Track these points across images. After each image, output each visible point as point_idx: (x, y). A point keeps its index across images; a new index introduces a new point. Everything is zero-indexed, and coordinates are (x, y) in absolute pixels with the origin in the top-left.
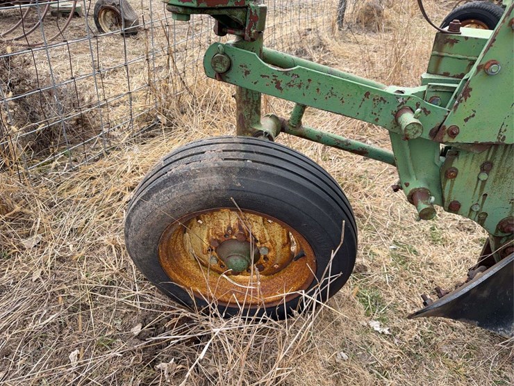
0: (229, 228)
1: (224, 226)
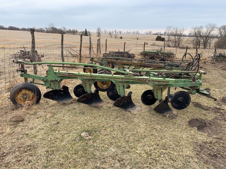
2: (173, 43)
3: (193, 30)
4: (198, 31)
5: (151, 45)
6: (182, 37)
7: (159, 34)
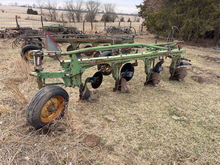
0: (50, 103)
1: (49, 103)
2: (49, 17)
3: (65, 4)
4: (70, 5)
5: (26, 19)
6: (57, 11)
7: (27, 6)
